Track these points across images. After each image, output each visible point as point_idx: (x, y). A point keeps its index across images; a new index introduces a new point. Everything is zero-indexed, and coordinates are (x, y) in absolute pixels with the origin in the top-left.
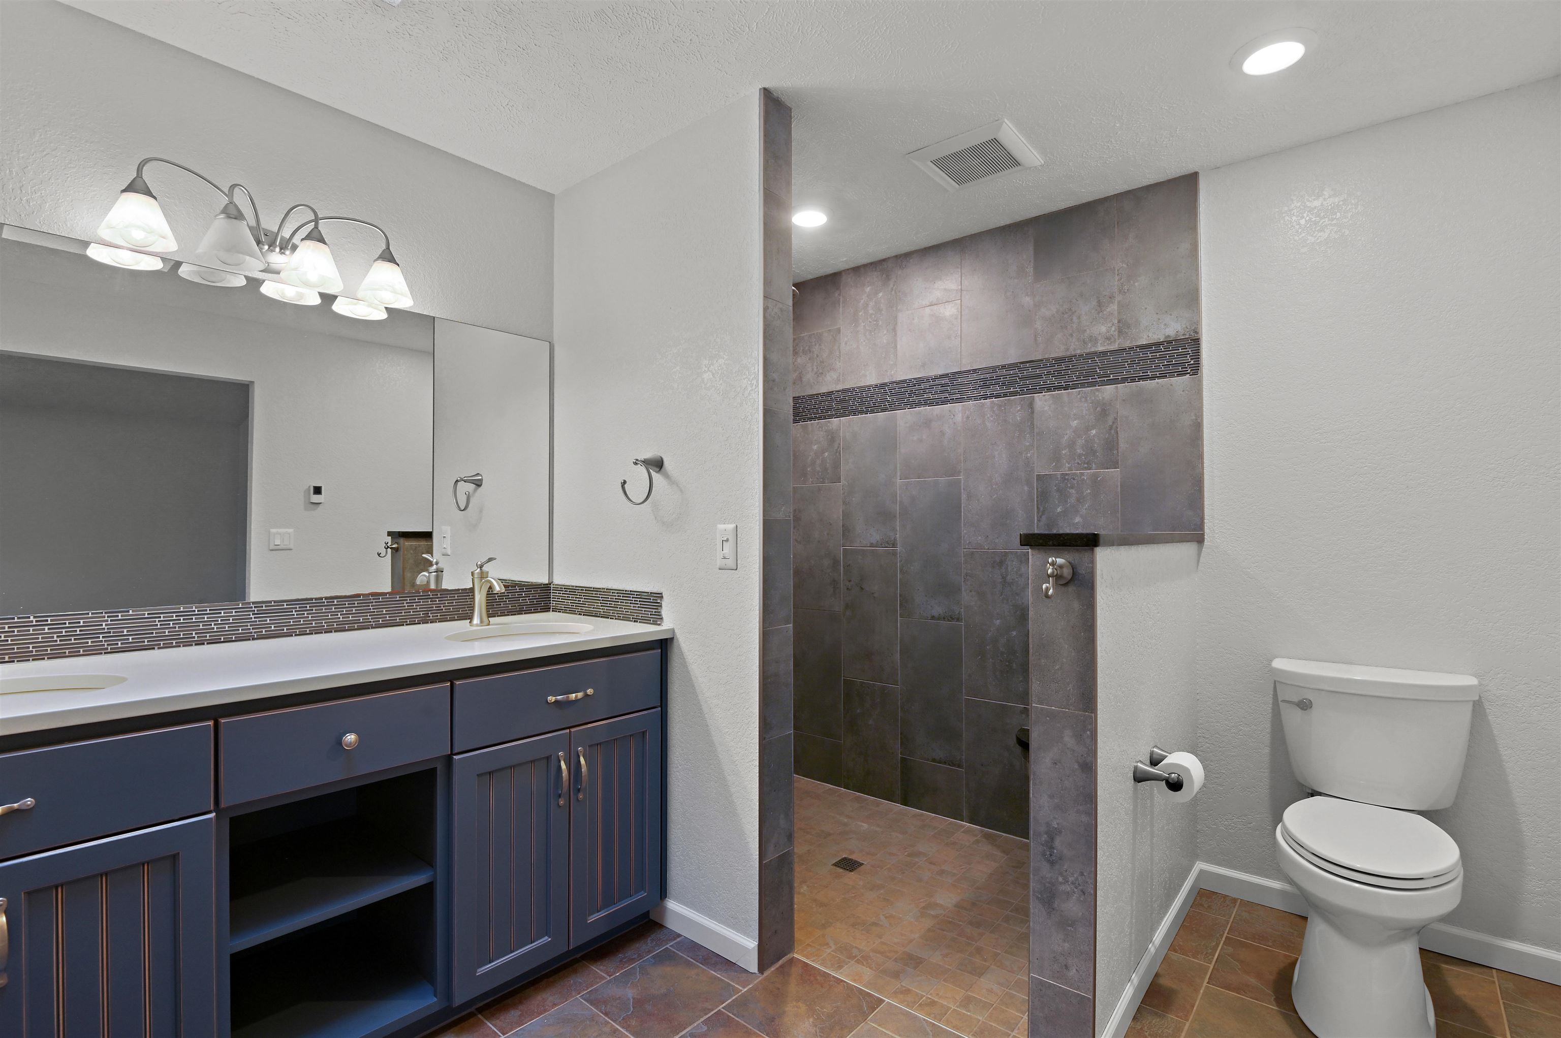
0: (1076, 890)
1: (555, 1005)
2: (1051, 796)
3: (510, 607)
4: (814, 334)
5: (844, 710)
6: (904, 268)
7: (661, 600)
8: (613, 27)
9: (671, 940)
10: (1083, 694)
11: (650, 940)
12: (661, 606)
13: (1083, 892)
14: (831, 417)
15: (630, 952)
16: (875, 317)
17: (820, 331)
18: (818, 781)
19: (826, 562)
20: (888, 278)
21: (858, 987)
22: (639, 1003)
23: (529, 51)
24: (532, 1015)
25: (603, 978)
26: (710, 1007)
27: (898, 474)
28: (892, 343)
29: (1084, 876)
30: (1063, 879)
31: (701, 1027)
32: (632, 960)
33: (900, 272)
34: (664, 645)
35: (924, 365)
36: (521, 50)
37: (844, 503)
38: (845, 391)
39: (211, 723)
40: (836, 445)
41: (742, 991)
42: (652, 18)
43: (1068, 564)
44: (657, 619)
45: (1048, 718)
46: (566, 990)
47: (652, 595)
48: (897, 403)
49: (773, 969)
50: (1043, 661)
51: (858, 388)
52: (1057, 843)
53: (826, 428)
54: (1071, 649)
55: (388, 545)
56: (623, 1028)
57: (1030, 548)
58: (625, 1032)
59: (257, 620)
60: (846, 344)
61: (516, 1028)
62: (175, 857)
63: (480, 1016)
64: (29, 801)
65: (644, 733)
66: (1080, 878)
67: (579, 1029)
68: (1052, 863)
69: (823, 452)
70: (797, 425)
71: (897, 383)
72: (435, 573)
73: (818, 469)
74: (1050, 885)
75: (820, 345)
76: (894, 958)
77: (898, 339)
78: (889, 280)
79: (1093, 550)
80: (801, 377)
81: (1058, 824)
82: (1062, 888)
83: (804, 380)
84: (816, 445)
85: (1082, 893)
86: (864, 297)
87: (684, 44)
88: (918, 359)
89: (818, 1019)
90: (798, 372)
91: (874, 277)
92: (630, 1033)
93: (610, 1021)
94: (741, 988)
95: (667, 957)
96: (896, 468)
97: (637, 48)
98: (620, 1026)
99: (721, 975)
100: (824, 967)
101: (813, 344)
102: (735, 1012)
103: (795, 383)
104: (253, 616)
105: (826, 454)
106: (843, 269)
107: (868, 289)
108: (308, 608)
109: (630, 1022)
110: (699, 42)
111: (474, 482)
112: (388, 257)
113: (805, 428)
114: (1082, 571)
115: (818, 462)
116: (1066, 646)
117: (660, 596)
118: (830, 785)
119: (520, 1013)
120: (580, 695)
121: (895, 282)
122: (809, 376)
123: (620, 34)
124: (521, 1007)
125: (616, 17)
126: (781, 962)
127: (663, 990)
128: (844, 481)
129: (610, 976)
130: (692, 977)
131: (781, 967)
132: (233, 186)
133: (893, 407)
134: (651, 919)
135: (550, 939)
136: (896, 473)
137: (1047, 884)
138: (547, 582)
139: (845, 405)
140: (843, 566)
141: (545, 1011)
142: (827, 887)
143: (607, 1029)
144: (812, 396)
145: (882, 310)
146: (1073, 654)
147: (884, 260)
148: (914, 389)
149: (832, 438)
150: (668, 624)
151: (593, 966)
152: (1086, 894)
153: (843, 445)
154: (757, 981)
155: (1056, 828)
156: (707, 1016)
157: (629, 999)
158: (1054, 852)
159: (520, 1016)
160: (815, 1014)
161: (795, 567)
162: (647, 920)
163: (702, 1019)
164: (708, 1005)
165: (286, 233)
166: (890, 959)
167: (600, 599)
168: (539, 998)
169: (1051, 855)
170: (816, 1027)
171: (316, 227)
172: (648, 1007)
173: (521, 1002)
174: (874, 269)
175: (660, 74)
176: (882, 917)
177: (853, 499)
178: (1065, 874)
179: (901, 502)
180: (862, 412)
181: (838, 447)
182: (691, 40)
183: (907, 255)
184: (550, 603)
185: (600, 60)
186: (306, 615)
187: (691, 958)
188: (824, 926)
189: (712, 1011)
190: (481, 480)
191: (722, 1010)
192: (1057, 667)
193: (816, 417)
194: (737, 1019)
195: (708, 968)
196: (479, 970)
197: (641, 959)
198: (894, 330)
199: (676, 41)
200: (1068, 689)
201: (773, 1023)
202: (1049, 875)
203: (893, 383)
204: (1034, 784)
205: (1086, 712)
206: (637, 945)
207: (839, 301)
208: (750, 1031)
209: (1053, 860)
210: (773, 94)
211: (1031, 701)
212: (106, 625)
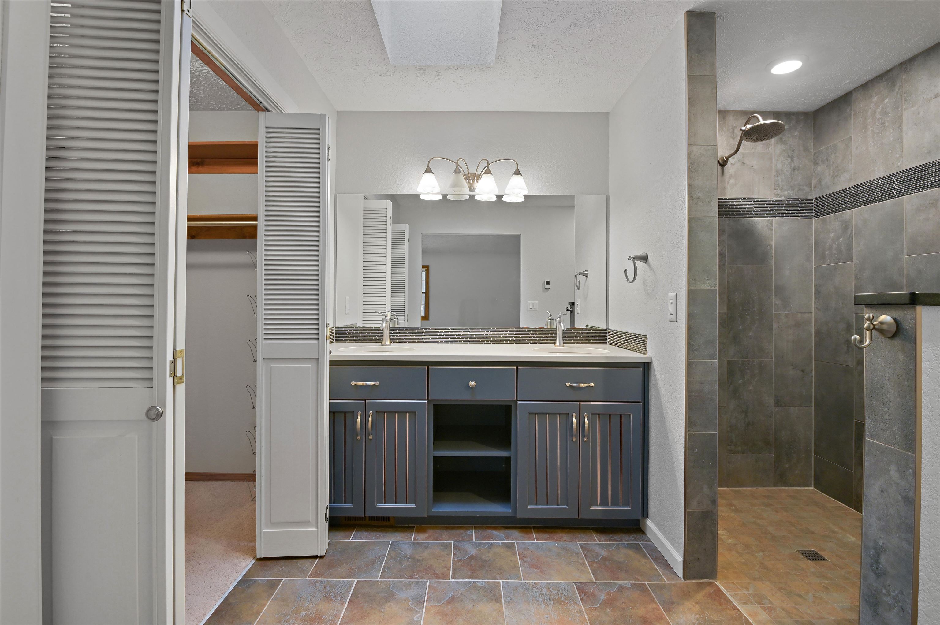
0: (896, 605)
1: (565, 541)
2: (879, 519)
3: (583, 340)
4: (830, 146)
5: (855, 446)
6: (908, 72)
7: (647, 340)
8: (582, 26)
9: (643, 541)
10: (906, 436)
11: (632, 536)
12: (646, 343)
13: (903, 609)
14: (845, 209)
15: (617, 537)
16: (882, 120)
17: (835, 143)
18: (833, 498)
19: (842, 326)
20: (894, 84)
21: (746, 618)
22: (604, 559)
23: (553, 56)
24: (553, 539)
25: (595, 541)
26: (640, 579)
27: (905, 251)
28: (898, 139)
29: (904, 595)
30: (886, 592)
31: (628, 585)
32: (616, 541)
33: (904, 77)
34: (646, 367)
35: (929, 152)
36: (550, 57)
37: (856, 278)
38: (856, 187)
39: (426, 367)
40: (849, 232)
41: (666, 581)
42: (597, 13)
43: (893, 321)
44: (644, 351)
45: (878, 452)
46: (574, 538)
47: (643, 336)
48: (903, 189)
49: (694, 581)
50: (874, 403)
51: (867, 182)
52: (883, 559)
53: (841, 219)
54: (897, 395)
55: (568, 309)
56: (589, 565)
57: (865, 307)
58: (588, 567)
59: (471, 335)
60: (857, 148)
61: (543, 541)
62: (416, 412)
63: (533, 530)
64: (378, 383)
65: (630, 415)
66: (900, 595)
67: (569, 555)
68: (878, 575)
69: (838, 238)
70: (818, 219)
71: (903, 172)
72: (550, 320)
73: (834, 252)
74: (875, 593)
75: (835, 153)
76: (796, 620)
77: (904, 134)
78: (894, 85)
79: (915, 308)
80: (820, 182)
81: (883, 543)
82: (886, 599)
83: (823, 183)
84: (832, 233)
85: (901, 610)
86: (872, 106)
87: (623, 15)
88: (924, 147)
89: (703, 618)
90: (818, 178)
91: (881, 88)
92: (590, 568)
93: (585, 559)
94: (666, 580)
95: (637, 548)
96: (903, 245)
97: (600, 29)
98: (588, 564)
99: (659, 569)
100: (733, 598)
101: (830, 153)
102: (652, 588)
103: (816, 187)
104: (469, 334)
105: (841, 239)
106: (852, 88)
107: (875, 99)
108: (489, 332)
109: (594, 564)
110: (630, 10)
111: (584, 275)
112: (518, 173)
113: (824, 221)
114: (906, 326)
115: (835, 246)
116: (893, 392)
117: (646, 337)
118: (842, 504)
119: (549, 536)
120: (586, 385)
121: (901, 86)
122: (827, 180)
123: (587, 28)
124: (551, 534)
125: (580, 21)
126: (702, 581)
127: (621, 560)
128: (856, 260)
129: (599, 542)
130: (641, 562)
131: (701, 583)
132: (458, 161)
133: (900, 194)
134: (641, 528)
135: (567, 508)
136: (903, 250)
137: (873, 592)
138: (605, 328)
139: (857, 198)
140: (855, 328)
141: (560, 541)
142: (780, 561)
143: (581, 561)
144: (829, 195)
145: (888, 113)
146: (898, 400)
147: (890, 71)
148: (920, 175)
149: (846, 226)
150: (649, 354)
151: (594, 534)
152: (905, 612)
153: (855, 231)
154: (679, 582)
155: (882, 547)
156: (635, 582)
157: (601, 555)
158: (879, 566)
159: (549, 537)
160: (703, 615)
161: (816, 329)
162: (638, 527)
163: (631, 582)
164: (639, 578)
165: (479, 172)
166: (792, 618)
167: (624, 338)
168: (561, 535)
169: (877, 568)
170: (698, 621)
171: (488, 168)
172: (608, 563)
173: (552, 533)
174: (880, 81)
175: (621, 34)
176: (810, 595)
177: (864, 274)
178: (888, 588)
179: (908, 275)
180: (871, 202)
181: (851, 233)
182: (625, 11)
183: (912, 60)
184: (607, 340)
185: (587, 43)
186: (488, 335)
187: (648, 554)
188: (755, 579)
189: (640, 581)
190: (588, 274)
191: (647, 584)
192: (886, 409)
193: (832, 212)
194: (651, 592)
195: (654, 563)
196: (529, 506)
197: (620, 542)
198: (900, 127)
199: (617, 16)
200: (894, 429)
201: (671, 605)
202: (875, 584)
203: (899, 173)
204: (866, 505)
205: (909, 452)
206: (624, 535)
207: (850, 115)
208: (654, 601)
209: (878, 573)
210: (696, 11)
211: (865, 435)
212: (424, 333)
